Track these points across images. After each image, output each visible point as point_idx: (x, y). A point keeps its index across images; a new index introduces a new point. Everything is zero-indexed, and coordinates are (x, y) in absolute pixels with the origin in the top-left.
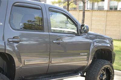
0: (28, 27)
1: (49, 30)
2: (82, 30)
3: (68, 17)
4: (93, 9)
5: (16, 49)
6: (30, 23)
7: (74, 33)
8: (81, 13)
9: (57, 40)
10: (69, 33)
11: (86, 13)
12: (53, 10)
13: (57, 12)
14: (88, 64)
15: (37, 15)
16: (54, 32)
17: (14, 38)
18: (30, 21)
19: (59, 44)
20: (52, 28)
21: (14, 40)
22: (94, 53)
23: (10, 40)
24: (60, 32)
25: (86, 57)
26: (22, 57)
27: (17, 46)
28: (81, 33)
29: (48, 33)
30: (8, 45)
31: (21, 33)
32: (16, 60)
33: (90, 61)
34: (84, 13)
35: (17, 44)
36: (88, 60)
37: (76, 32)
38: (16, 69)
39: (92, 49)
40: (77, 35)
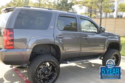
1: (80, 31)
3: (92, 22)
4: (106, 17)
5: (61, 42)
6: (68, 26)
7: (95, 32)
8: (99, 20)
9: (85, 36)
10: (92, 32)
11: (102, 20)
12: (83, 18)
13: (85, 19)
14: (104, 52)
15: (73, 22)
16: (83, 31)
17: (59, 36)
18: (68, 25)
19: (86, 39)
20: (82, 30)
22: (108, 45)
24: (86, 32)
25: (103, 47)
26: (64, 47)
28: (100, 32)
29: (79, 33)
31: (62, 32)
32: (61, 48)
33: (106, 50)
35: (61, 39)
36: (104, 49)
37: (97, 32)
38: (61, 54)
39: (107, 43)
40: (97, 33)
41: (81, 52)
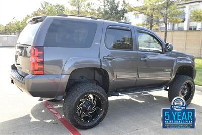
0: (119, 46)
1: (137, 49)
2: (166, 49)
3: (154, 37)
4: (173, 30)
5: (110, 65)
6: (119, 43)
7: (158, 51)
8: (163, 33)
9: (144, 57)
10: (154, 51)
11: (168, 33)
12: (140, 31)
13: (144, 33)
14: (172, 79)
15: (127, 36)
16: (141, 50)
17: (108, 56)
18: (119, 41)
19: (146, 61)
20: (140, 48)
21: (108, 57)
22: (176, 70)
23: (105, 58)
24: (145, 50)
25: (169, 73)
26: (114, 72)
27: (110, 63)
28: (165, 51)
29: (136, 52)
30: (103, 61)
31: (112, 52)
32: (110, 74)
33: (173, 77)
34: (166, 33)
35: (110, 61)
36: (171, 76)
37: (161, 50)
38: (110, 82)
39: (175, 67)
40: (161, 53)
41: (138, 79)
